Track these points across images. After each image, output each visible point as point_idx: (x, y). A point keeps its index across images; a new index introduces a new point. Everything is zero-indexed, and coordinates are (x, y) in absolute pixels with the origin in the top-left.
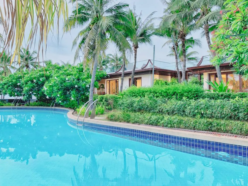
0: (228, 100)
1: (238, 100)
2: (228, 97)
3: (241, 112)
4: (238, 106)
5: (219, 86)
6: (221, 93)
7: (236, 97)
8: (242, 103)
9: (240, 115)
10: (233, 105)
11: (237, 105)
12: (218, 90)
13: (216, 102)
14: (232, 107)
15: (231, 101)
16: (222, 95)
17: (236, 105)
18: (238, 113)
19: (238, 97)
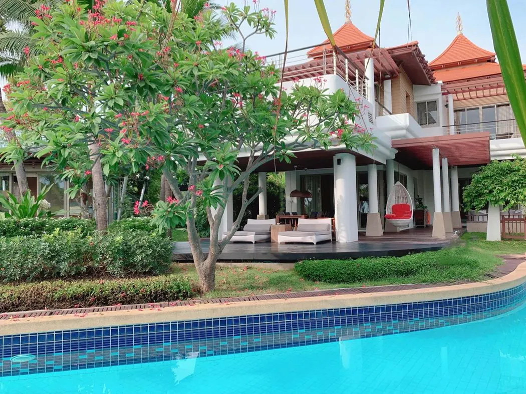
0: (38, 237)
1: (59, 235)
2: (39, 229)
3: (64, 260)
4: (58, 248)
5: (19, 205)
6: (23, 221)
7: (55, 229)
8: (66, 241)
9: (61, 267)
10: (49, 246)
11: (57, 245)
12: (18, 212)
13: (11, 243)
14: (47, 251)
15: (45, 238)
16: (26, 225)
17: (55, 246)
18: (57, 262)
19: (58, 229)
